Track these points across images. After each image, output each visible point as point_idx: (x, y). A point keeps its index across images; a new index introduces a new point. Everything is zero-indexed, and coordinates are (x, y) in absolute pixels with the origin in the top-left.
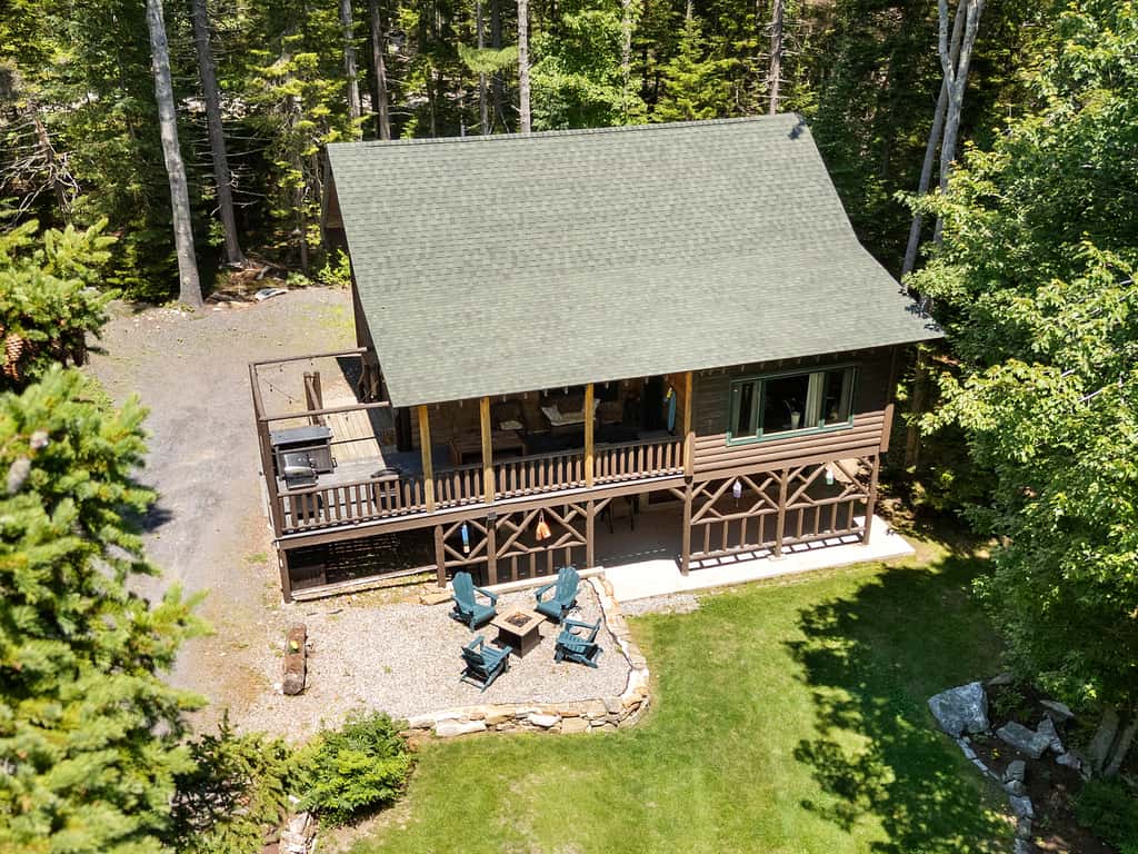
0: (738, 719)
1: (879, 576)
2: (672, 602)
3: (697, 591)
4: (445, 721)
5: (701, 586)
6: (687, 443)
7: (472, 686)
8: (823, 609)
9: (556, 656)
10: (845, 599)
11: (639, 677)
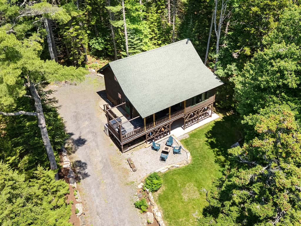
0: (205, 157)
1: (214, 124)
2: (184, 136)
3: (187, 133)
4: (162, 170)
5: (188, 132)
6: (185, 109)
7: (163, 162)
8: (208, 132)
9: (174, 153)
10: (211, 130)
11: (189, 154)
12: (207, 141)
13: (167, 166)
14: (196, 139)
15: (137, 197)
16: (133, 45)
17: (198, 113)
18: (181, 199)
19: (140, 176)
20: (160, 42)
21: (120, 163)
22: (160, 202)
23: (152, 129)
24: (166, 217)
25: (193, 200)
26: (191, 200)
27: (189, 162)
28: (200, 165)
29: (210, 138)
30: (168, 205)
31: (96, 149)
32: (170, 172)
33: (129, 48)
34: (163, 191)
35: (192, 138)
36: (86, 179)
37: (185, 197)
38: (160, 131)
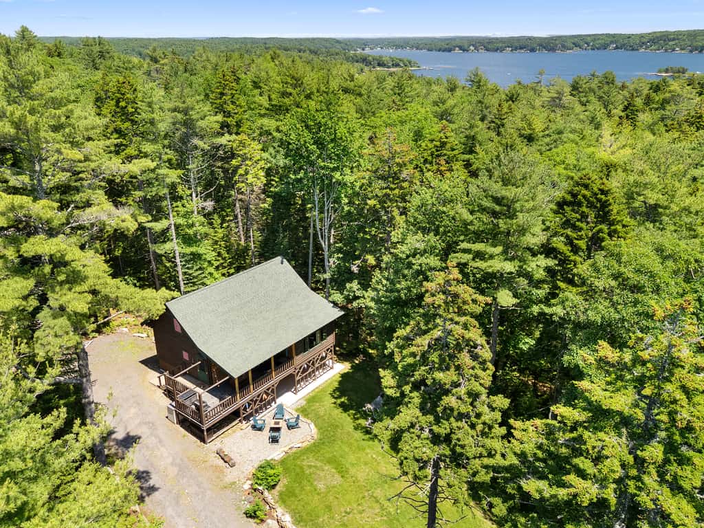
1: (340, 377)
3: (302, 398)
4: (276, 456)
5: (303, 396)
6: (295, 359)
7: (275, 445)
8: (334, 391)
9: (289, 429)
10: (337, 386)
11: (312, 426)
12: (335, 403)
13: (282, 449)
14: (318, 404)
15: (246, 502)
16: (191, 279)
17: (313, 364)
18: (316, 490)
19: (243, 472)
20: (232, 271)
21: (205, 460)
22: (284, 502)
23: (248, 398)
24: (298, 520)
25: (334, 487)
26: (329, 489)
27: (316, 437)
28: (333, 438)
29: (339, 397)
30: (296, 503)
31: (160, 446)
32: (289, 456)
33: (184, 284)
34: (285, 485)
35: (311, 404)
36: (153, 495)
37: (321, 486)
38: (261, 401)
